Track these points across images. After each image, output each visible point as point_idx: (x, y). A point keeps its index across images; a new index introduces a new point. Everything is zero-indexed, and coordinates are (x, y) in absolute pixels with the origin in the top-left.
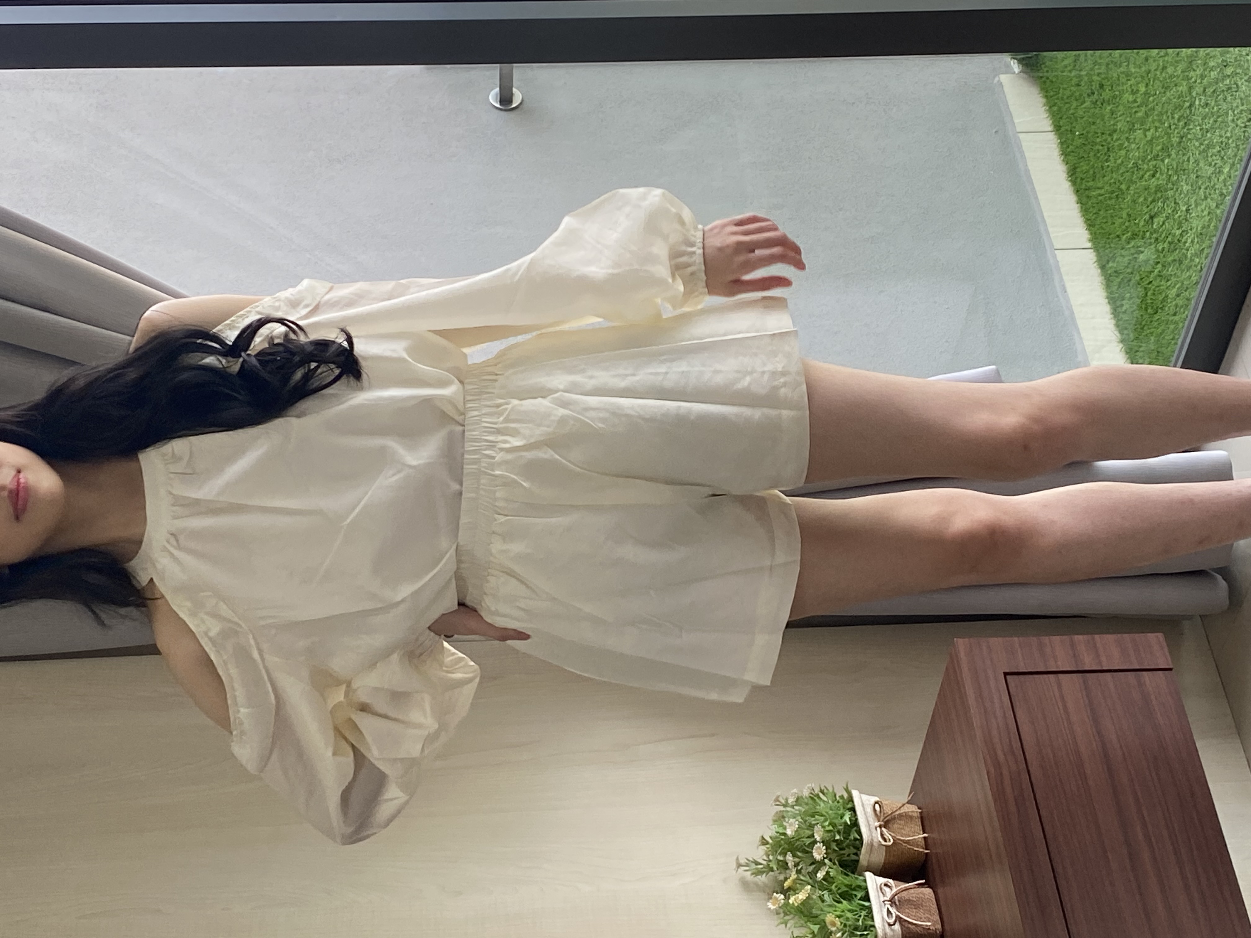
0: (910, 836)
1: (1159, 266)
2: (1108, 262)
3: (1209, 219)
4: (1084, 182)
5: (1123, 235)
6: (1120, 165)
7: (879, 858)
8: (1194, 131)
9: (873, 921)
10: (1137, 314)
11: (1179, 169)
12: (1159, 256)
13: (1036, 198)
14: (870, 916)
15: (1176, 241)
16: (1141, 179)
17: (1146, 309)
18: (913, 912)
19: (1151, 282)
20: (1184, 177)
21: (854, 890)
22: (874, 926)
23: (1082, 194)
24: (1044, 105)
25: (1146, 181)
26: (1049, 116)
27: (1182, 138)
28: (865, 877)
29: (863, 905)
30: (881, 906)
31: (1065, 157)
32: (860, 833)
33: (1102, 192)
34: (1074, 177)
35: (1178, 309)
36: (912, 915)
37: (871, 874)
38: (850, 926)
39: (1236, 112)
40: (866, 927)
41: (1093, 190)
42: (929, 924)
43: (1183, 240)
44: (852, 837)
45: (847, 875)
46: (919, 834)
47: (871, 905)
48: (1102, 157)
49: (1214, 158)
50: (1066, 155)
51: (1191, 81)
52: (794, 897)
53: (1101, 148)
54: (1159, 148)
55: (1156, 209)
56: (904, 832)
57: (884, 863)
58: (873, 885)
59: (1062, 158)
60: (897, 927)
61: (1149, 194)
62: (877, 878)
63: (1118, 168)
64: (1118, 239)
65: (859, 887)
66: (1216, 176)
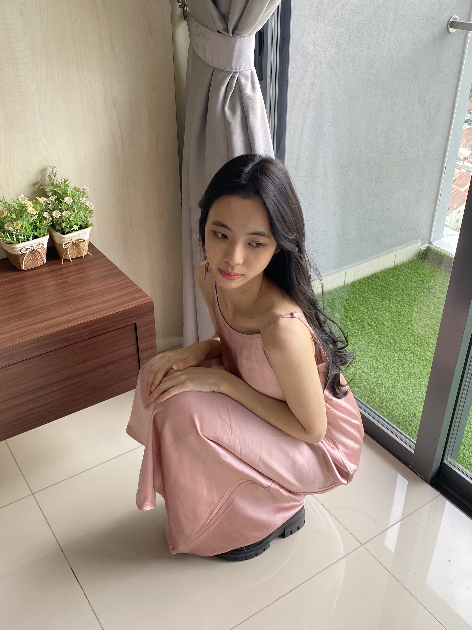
0: (70, 254)
2: (338, 295)
7: (57, 241)
9: (22, 242)
14: (25, 241)
18: (30, 259)
21: (39, 231)
22: (19, 243)
24: (405, 260)
26: (401, 263)
28: (47, 235)
29: (30, 237)
30: (31, 245)
32: (67, 233)
34: (375, 276)
37: (49, 237)
38: (17, 233)
39: (389, 379)
40: (18, 240)
41: (368, 287)
42: (24, 267)
46: (71, 257)
47: (31, 240)
49: (372, 363)
51: (405, 352)
53: (384, 293)
54: (380, 329)
57: (55, 244)
58: (42, 240)
59: (383, 270)
60: (21, 254)
61: (362, 321)
62: (47, 239)
63: (375, 303)
65: (40, 234)
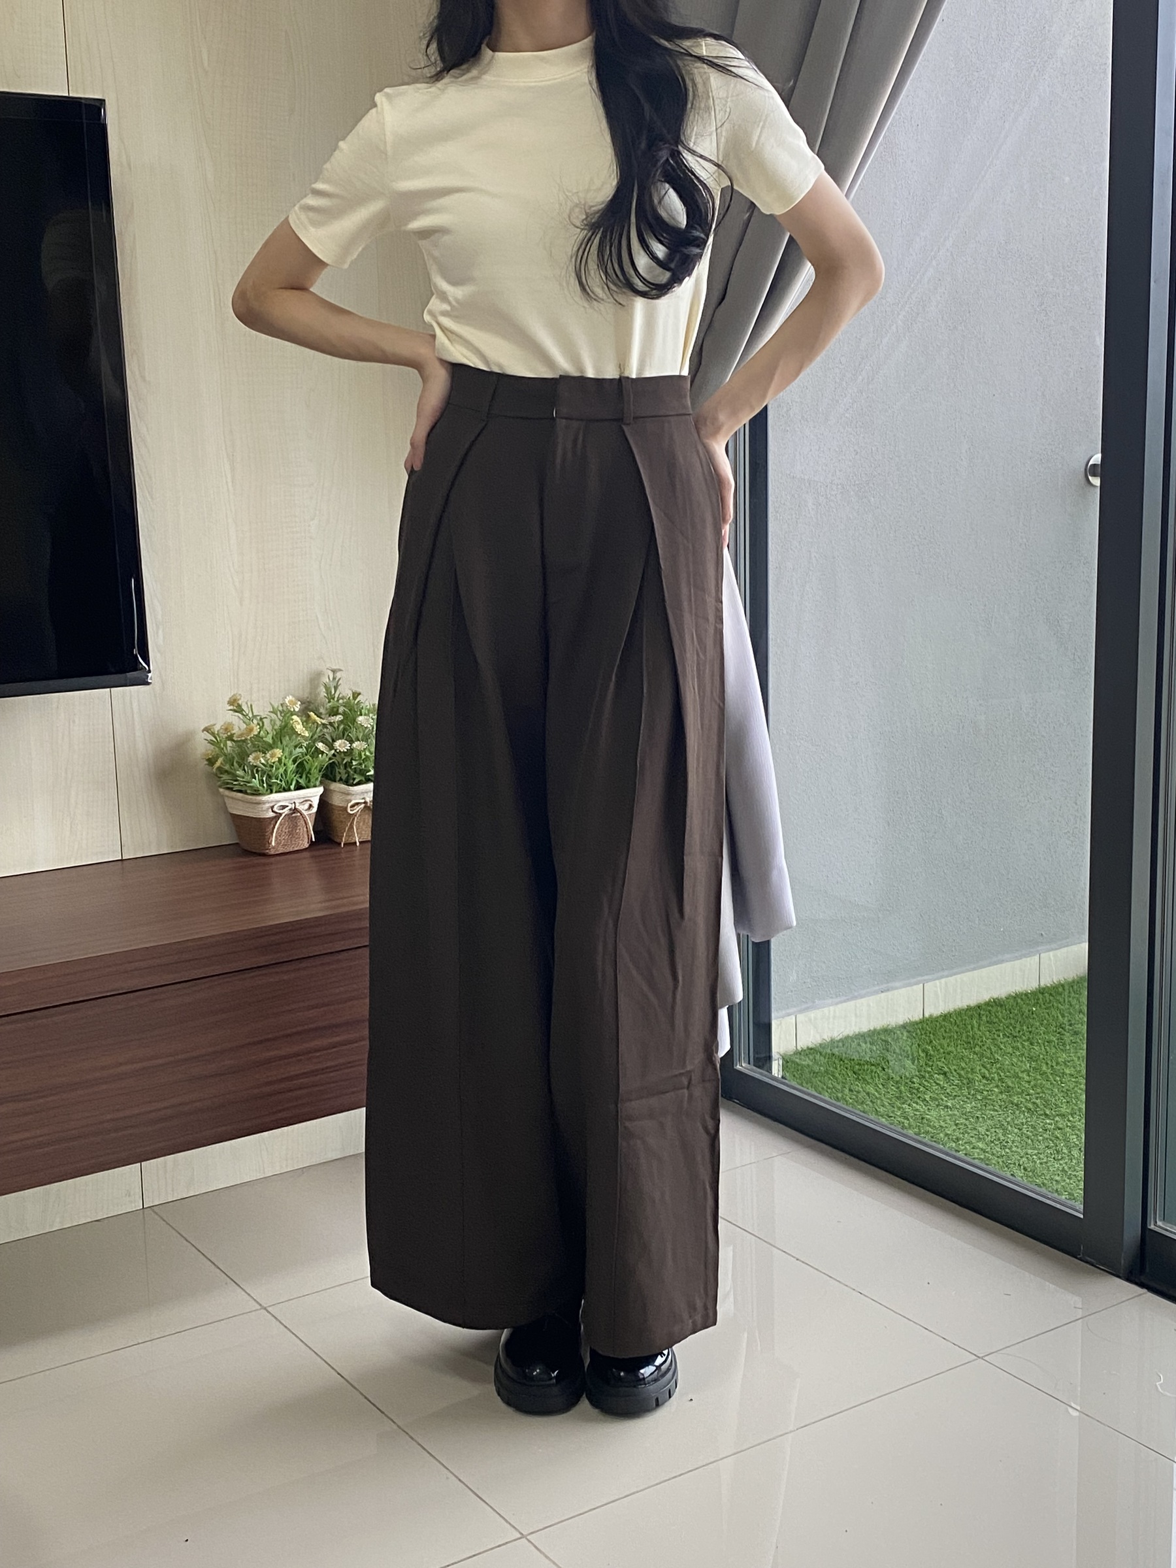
0: (357, 829)
1: (898, 1079)
2: (908, 1032)
3: (935, 1127)
4: (987, 1013)
5: (932, 1047)
6: (999, 1047)
7: (336, 801)
8: (1022, 1116)
9: (276, 792)
10: (856, 1057)
11: (987, 1101)
12: (907, 1079)
13: (974, 969)
14: (281, 790)
15: (919, 1095)
16: (982, 1065)
17: (859, 1064)
18: (286, 829)
19: (884, 1069)
20: (979, 1105)
21: (307, 777)
22: (271, 792)
23: (976, 1010)
24: (1065, 979)
25: (980, 1070)
26: (1054, 983)
27: (1017, 1105)
28: (319, 786)
29: (291, 784)
30: (291, 800)
31: (1012, 996)
32: (359, 783)
33: (976, 1029)
34: (994, 1004)
35: (855, 1093)
36: (283, 827)
37: (321, 792)
38: (271, 771)
40: (271, 786)
41: (978, 1021)
42: (273, 844)
43: (919, 1101)
44: (356, 776)
45: (320, 771)
46: (360, 838)
47: (292, 791)
48: (1009, 1031)
49: (993, 1135)
50: (1015, 998)
51: (1070, 1116)
52: (300, 721)
53: (1017, 1029)
54: (1010, 1084)
55: (952, 1078)
56: (361, 824)
57: (332, 805)
58: (310, 793)
59: (1012, 994)
60: (272, 814)
61: (968, 1072)
62: (318, 797)
63: (996, 1045)
64: (929, 1041)
65: (309, 781)
66: (976, 1135)
